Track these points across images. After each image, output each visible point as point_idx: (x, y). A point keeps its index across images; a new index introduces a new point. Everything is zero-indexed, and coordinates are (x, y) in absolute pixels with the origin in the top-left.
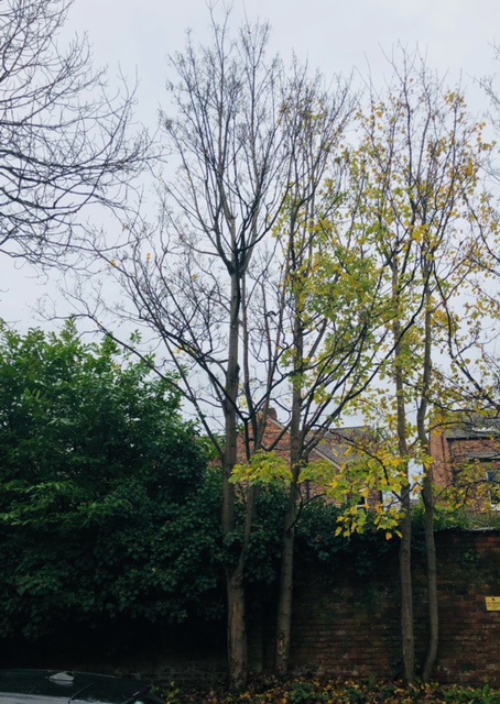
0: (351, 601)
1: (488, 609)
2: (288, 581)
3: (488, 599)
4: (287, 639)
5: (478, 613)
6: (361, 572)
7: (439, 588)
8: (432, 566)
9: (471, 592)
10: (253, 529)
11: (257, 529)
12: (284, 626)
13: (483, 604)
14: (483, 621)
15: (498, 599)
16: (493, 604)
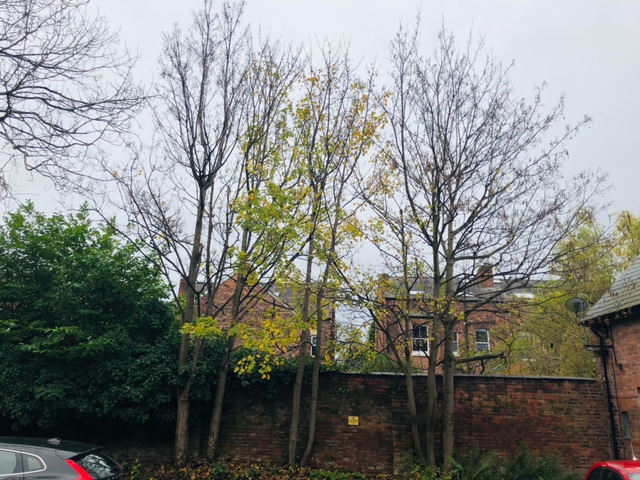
0: (262, 414)
1: (350, 424)
2: (220, 400)
3: (350, 418)
4: (215, 437)
5: (342, 426)
6: (269, 396)
7: (318, 408)
8: (315, 394)
9: (340, 413)
10: (198, 365)
11: (202, 364)
12: (215, 428)
13: (346, 420)
14: (345, 431)
15: (357, 418)
16: (353, 421)
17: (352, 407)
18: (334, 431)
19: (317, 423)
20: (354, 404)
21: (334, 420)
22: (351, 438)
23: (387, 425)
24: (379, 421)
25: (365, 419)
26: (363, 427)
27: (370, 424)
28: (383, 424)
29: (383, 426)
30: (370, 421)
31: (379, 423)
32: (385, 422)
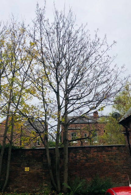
5: (22, 172)
9: (22, 166)
13: (24, 169)
14: (23, 174)
15: (28, 168)
16: (27, 169)
18: (18, 174)
21: (19, 169)
22: (26, 177)
23: (41, 170)
24: (38, 169)
25: (32, 168)
26: (31, 172)
27: (34, 170)
29: (39, 171)
30: (34, 169)
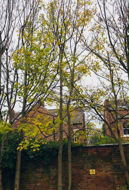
0: (43, 173)
1: (91, 174)
2: (18, 167)
3: (91, 170)
4: (18, 187)
5: (87, 176)
6: (45, 163)
7: (72, 167)
8: (70, 159)
9: (85, 168)
10: (4, 149)
11: (7, 149)
12: (17, 182)
13: (89, 172)
14: (89, 178)
15: (94, 170)
16: (92, 172)
17: (91, 165)
18: (82, 178)
19: (73, 175)
20: (92, 163)
21: (82, 172)
22: (92, 182)
23: (111, 172)
24: (107, 171)
25: (99, 170)
26: (98, 175)
27: (102, 173)
28: (109, 172)
29: (108, 174)
30: (102, 171)
31: (107, 172)
32: (110, 171)
